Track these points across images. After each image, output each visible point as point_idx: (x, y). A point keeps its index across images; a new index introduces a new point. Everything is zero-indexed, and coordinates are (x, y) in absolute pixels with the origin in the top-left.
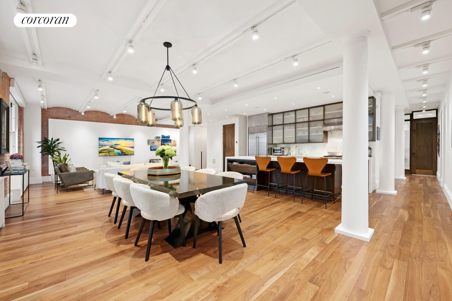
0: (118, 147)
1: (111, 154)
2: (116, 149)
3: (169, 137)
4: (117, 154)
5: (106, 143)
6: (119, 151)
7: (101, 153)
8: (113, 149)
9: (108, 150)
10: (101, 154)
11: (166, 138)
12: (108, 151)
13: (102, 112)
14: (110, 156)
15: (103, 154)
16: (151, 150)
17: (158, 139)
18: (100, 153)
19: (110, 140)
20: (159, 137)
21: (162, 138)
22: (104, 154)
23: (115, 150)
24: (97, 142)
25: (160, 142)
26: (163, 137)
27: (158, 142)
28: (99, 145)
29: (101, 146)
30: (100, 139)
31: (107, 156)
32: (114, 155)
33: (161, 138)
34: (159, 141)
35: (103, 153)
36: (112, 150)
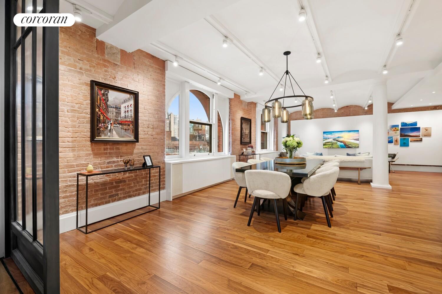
0: (341, 139)
1: (334, 146)
2: (339, 141)
3: (415, 124)
4: (340, 146)
5: (329, 136)
6: (342, 143)
7: (325, 145)
8: (336, 141)
9: (331, 143)
10: (325, 146)
11: (409, 126)
12: (331, 144)
13: (328, 108)
14: (333, 148)
15: (327, 146)
17: (394, 129)
18: (324, 145)
19: (333, 133)
20: (398, 126)
21: (402, 126)
22: (328, 146)
23: (338, 142)
24: (321, 136)
25: (399, 132)
26: (404, 124)
27: (395, 132)
28: (324, 138)
29: (325, 139)
30: (324, 133)
31: (330, 148)
32: (337, 147)
33: (400, 127)
34: (397, 131)
35: (327, 145)
36: (335, 143)
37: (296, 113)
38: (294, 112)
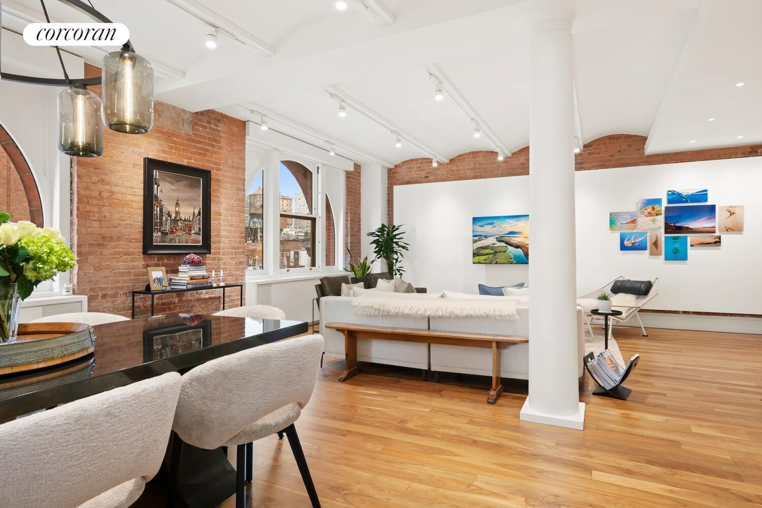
0: (516, 240)
1: (500, 257)
2: (511, 245)
3: (703, 196)
4: (515, 258)
5: (487, 229)
6: (519, 250)
7: (478, 255)
8: (503, 244)
9: (492, 248)
10: (477, 259)
11: (687, 202)
12: (493, 252)
13: (487, 152)
14: (496, 263)
15: (482, 258)
16: (623, 248)
17: (650, 210)
18: (475, 255)
19: (496, 222)
20: (658, 201)
21: (669, 202)
22: (484, 257)
23: (509, 247)
24: (467, 229)
25: (661, 220)
26: (674, 197)
27: (651, 218)
28: (474, 236)
29: (477, 238)
30: (475, 220)
31: (490, 263)
32: (506, 261)
33: (665, 204)
34: (657, 215)
35: (482, 255)
36: (502, 249)
37: (409, 166)
38: (404, 163)
